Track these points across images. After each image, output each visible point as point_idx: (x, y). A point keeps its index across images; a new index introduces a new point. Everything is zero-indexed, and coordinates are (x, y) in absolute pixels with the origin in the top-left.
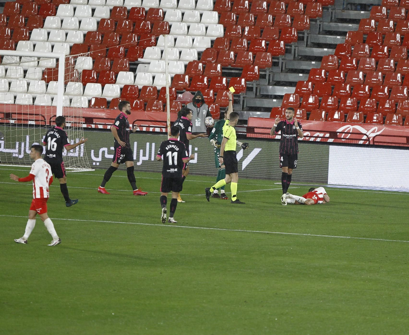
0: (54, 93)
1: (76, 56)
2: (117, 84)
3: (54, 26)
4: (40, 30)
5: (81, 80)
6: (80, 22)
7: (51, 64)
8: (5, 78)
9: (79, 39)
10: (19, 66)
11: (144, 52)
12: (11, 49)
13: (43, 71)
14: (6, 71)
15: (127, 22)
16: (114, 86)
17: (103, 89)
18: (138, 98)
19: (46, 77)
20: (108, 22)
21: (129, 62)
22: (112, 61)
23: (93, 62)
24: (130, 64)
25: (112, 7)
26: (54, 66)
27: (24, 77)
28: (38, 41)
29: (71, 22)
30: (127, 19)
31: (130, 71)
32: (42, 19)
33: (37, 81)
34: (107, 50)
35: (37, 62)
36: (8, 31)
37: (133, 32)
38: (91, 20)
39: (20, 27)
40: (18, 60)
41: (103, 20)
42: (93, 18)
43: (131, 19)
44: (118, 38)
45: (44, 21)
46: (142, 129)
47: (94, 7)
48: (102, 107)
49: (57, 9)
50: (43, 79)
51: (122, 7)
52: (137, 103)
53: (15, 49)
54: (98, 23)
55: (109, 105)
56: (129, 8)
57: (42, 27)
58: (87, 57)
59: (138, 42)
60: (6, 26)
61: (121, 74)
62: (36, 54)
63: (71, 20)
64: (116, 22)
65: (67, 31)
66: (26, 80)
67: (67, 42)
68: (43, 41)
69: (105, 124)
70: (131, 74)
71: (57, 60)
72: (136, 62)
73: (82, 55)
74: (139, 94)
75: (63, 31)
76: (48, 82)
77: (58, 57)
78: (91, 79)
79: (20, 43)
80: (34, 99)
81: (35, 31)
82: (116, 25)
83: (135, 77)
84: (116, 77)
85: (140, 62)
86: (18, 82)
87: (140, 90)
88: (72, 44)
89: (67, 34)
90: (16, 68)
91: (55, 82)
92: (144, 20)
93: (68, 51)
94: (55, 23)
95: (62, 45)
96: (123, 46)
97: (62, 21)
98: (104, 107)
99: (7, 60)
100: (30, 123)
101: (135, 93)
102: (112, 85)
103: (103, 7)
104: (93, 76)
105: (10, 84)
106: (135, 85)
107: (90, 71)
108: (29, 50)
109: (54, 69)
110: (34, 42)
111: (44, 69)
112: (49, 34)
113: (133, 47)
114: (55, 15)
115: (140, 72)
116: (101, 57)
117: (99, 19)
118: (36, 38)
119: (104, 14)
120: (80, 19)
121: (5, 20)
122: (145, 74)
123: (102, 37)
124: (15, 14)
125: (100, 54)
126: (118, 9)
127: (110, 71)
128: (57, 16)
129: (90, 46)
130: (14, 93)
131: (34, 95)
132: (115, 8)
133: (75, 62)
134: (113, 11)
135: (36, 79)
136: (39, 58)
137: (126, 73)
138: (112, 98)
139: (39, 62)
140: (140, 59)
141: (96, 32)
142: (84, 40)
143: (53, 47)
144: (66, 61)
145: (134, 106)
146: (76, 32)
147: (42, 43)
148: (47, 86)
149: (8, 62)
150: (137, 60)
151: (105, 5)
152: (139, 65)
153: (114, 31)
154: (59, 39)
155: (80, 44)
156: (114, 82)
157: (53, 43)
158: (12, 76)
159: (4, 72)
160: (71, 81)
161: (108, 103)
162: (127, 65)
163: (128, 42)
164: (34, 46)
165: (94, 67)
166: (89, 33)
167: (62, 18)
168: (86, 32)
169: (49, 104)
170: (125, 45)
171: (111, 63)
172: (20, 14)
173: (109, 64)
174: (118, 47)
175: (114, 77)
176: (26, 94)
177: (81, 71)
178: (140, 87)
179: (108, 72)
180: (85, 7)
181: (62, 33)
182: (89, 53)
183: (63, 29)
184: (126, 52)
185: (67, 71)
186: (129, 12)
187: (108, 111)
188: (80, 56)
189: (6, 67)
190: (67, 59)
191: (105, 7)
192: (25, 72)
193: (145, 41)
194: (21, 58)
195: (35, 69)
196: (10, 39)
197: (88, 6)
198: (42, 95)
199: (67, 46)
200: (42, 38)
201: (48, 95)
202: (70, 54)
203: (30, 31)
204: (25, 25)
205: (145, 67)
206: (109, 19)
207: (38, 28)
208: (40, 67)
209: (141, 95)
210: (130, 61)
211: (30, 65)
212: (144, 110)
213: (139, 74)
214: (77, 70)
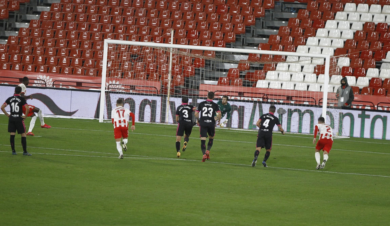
0: (322, 83)
1: (338, 57)
2: (367, 77)
3: (323, 35)
4: (313, 38)
5: (341, 74)
6: (341, 33)
7: (320, 62)
8: (288, 72)
9: (340, 44)
10: (298, 63)
11: (386, 54)
12: (293, 51)
13: (315, 67)
14: (289, 66)
15: (375, 33)
16: (365, 78)
17: (357, 80)
18: (381, 87)
19: (317, 71)
20: (361, 33)
21: (376, 62)
22: (363, 60)
23: (350, 61)
24: (376, 63)
25: (364, 23)
26: (323, 63)
27: (302, 71)
28: (312, 46)
29: (335, 33)
30: (375, 31)
31: (376, 68)
32: (315, 31)
33: (310, 74)
34: (360, 53)
35: (310, 61)
36: (291, 39)
37: (379, 41)
38: (349, 31)
39: (299, 36)
40: (298, 59)
41: (358, 32)
42: (351, 30)
43: (378, 31)
44: (368, 45)
45: (316, 32)
46: (384, 109)
47: (351, 22)
48: (356, 93)
49: (325, 23)
50: (315, 72)
51: (371, 23)
52: (380, 90)
53: (295, 51)
54: (354, 34)
55: (361, 92)
56: (376, 23)
57: (315, 36)
58: (346, 58)
59: (382, 48)
60: (290, 35)
61: (369, 69)
62: (310, 55)
63: (335, 32)
64: (367, 33)
65: (332, 39)
66: (303, 74)
67: (332, 47)
68: (315, 46)
69: (358, 105)
70: (377, 70)
71: (325, 59)
72: (381, 62)
73: (342, 56)
74: (382, 85)
75: (329, 39)
76: (318, 75)
77: (325, 57)
78: (348, 73)
79: (299, 47)
80: (308, 87)
81: (310, 39)
82: (367, 35)
83: (380, 72)
84: (366, 72)
85: (384, 61)
86: (297, 75)
87: (383, 82)
88: (335, 48)
89: (332, 41)
90: (296, 64)
91: (323, 75)
92: (387, 32)
93: (332, 53)
94: (324, 33)
95: (329, 49)
96: (371, 50)
97: (329, 32)
98: (357, 93)
99: (289, 59)
100: (305, 103)
101: (379, 84)
102: (363, 78)
103: (358, 22)
104: (350, 71)
105: (291, 76)
106: (379, 77)
107: (348, 68)
108: (306, 52)
109: (322, 65)
110: (309, 47)
111: (315, 65)
112: (319, 41)
113: (378, 51)
114: (324, 28)
115: (383, 68)
116: (356, 57)
117: (355, 31)
118: (311, 44)
119: (359, 27)
120: (342, 30)
121: (289, 31)
122: (386, 70)
123: (357, 44)
124: (296, 27)
125: (355, 56)
126: (369, 24)
127: (362, 67)
128: (325, 29)
129: (348, 50)
130: (294, 82)
131: (308, 84)
132: (367, 23)
133: (337, 61)
134: (365, 25)
135: (310, 73)
136: (312, 58)
137: (374, 69)
138: (363, 87)
139: (312, 61)
140: (383, 60)
141: (352, 40)
142: (344, 45)
143: (322, 50)
144: (330, 60)
145: (378, 92)
146: (339, 39)
147: (315, 47)
148: (317, 78)
149: (290, 61)
150: (381, 60)
151: (359, 21)
152: (383, 64)
153: (366, 40)
154: (326, 45)
155: (342, 48)
156: (365, 75)
157: (322, 48)
158: (293, 71)
159: (288, 67)
160: (334, 75)
161: (361, 90)
162: (374, 63)
163: (375, 47)
164: (309, 49)
165: (351, 64)
166: (348, 40)
167: (329, 30)
168: (345, 40)
169: (319, 91)
170: (373, 49)
171: (363, 62)
172: (299, 27)
173: (361, 63)
174: (368, 51)
175: (364, 72)
176: (302, 83)
177: (341, 67)
178: (383, 79)
179: (360, 68)
180: (345, 22)
181: (329, 40)
182: (347, 54)
183: (329, 38)
184: (373, 54)
185: (331, 67)
186: (376, 26)
187: (360, 96)
188: (340, 57)
189: (289, 64)
190: (331, 59)
191: (359, 22)
192: (302, 67)
193: (387, 46)
194: (299, 57)
195: (309, 65)
196: (292, 44)
197: (347, 21)
198: (314, 84)
199: (332, 49)
200: (314, 43)
201: (318, 84)
202: (334, 55)
203: (306, 39)
204: (303, 34)
205: (387, 65)
206: (362, 31)
207: (312, 37)
208: (312, 64)
209: (383, 85)
210: (376, 60)
211: (306, 63)
212: (386, 95)
213: (382, 70)
214: (338, 66)
